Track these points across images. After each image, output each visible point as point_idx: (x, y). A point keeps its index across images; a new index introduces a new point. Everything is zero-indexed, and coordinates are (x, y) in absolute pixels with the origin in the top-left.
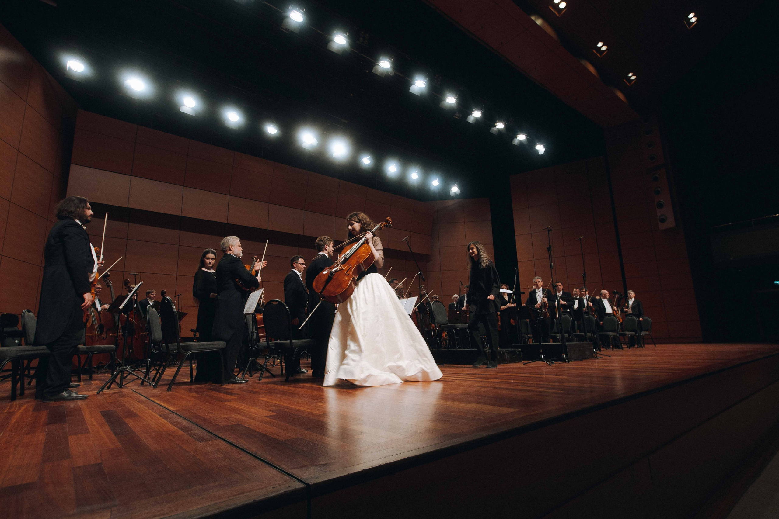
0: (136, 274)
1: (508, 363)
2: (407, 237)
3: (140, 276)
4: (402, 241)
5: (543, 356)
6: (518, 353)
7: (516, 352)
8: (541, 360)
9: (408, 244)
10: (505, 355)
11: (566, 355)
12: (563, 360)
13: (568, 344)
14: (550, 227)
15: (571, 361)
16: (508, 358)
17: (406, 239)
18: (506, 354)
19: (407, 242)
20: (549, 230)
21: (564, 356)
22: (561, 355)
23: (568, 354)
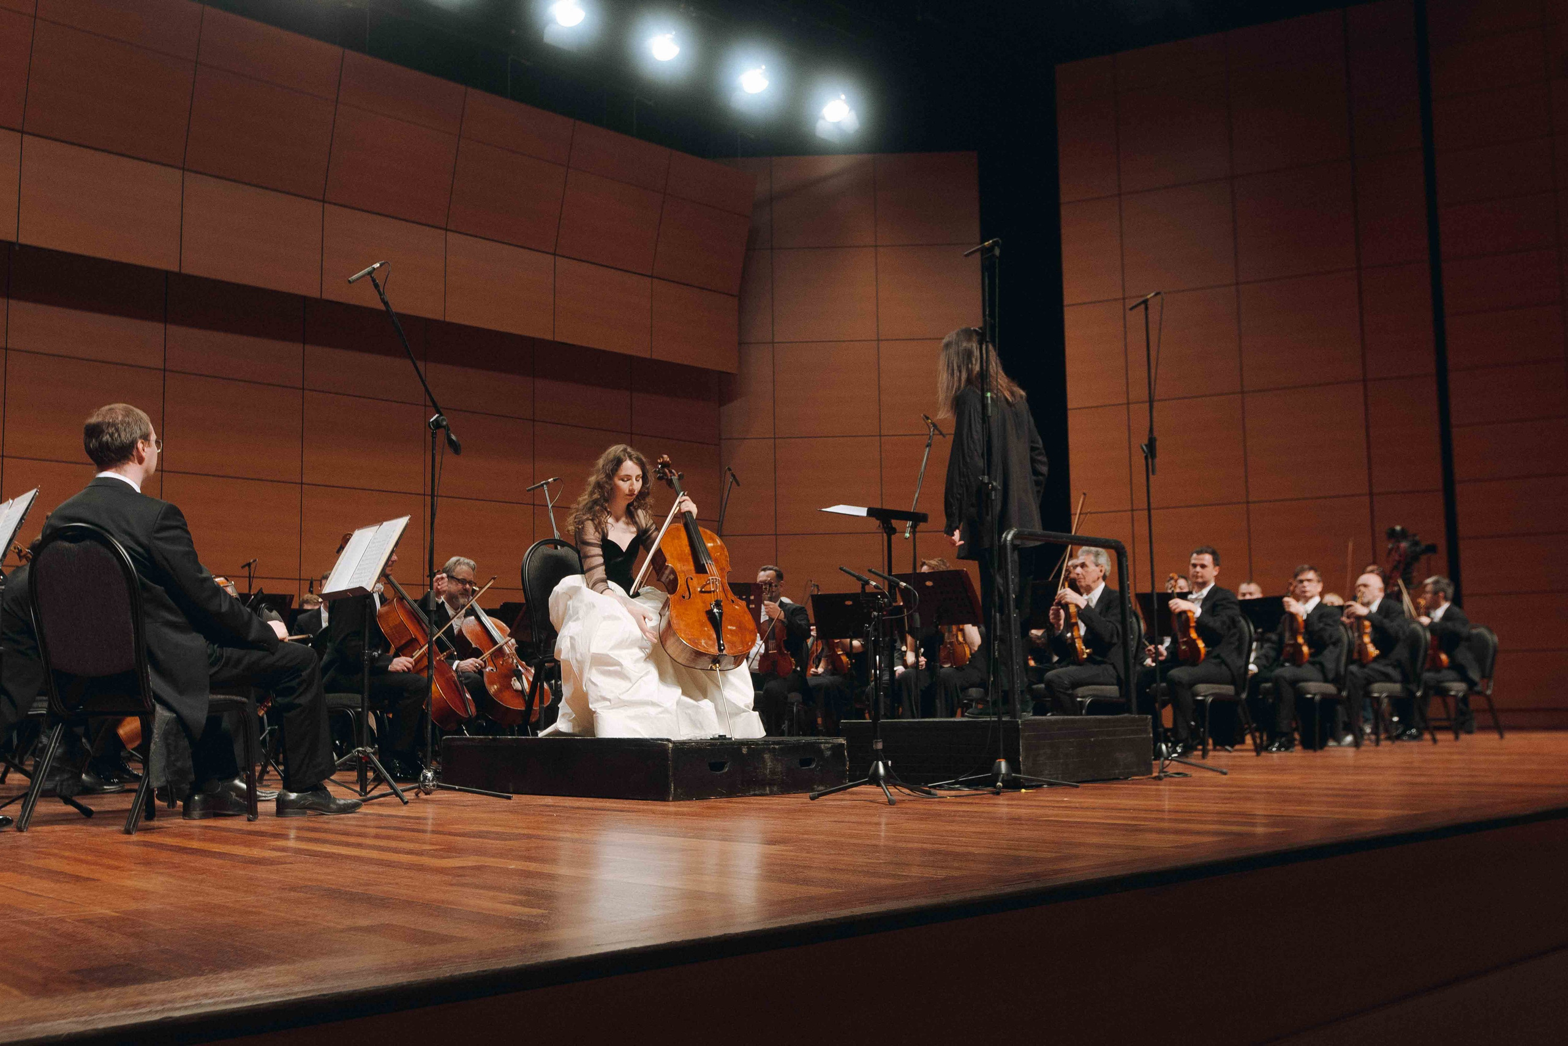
1: (772, 794)
2: (375, 266)
4: (349, 281)
5: (885, 766)
6: (828, 753)
7: (820, 748)
8: (875, 780)
9: (380, 294)
10: (764, 761)
11: (1014, 765)
12: (990, 782)
13: (1028, 724)
15: (1026, 788)
16: (773, 772)
17: (370, 273)
18: (766, 756)
19: (376, 286)
21: (1003, 766)
22: (990, 765)
23: (1026, 758)
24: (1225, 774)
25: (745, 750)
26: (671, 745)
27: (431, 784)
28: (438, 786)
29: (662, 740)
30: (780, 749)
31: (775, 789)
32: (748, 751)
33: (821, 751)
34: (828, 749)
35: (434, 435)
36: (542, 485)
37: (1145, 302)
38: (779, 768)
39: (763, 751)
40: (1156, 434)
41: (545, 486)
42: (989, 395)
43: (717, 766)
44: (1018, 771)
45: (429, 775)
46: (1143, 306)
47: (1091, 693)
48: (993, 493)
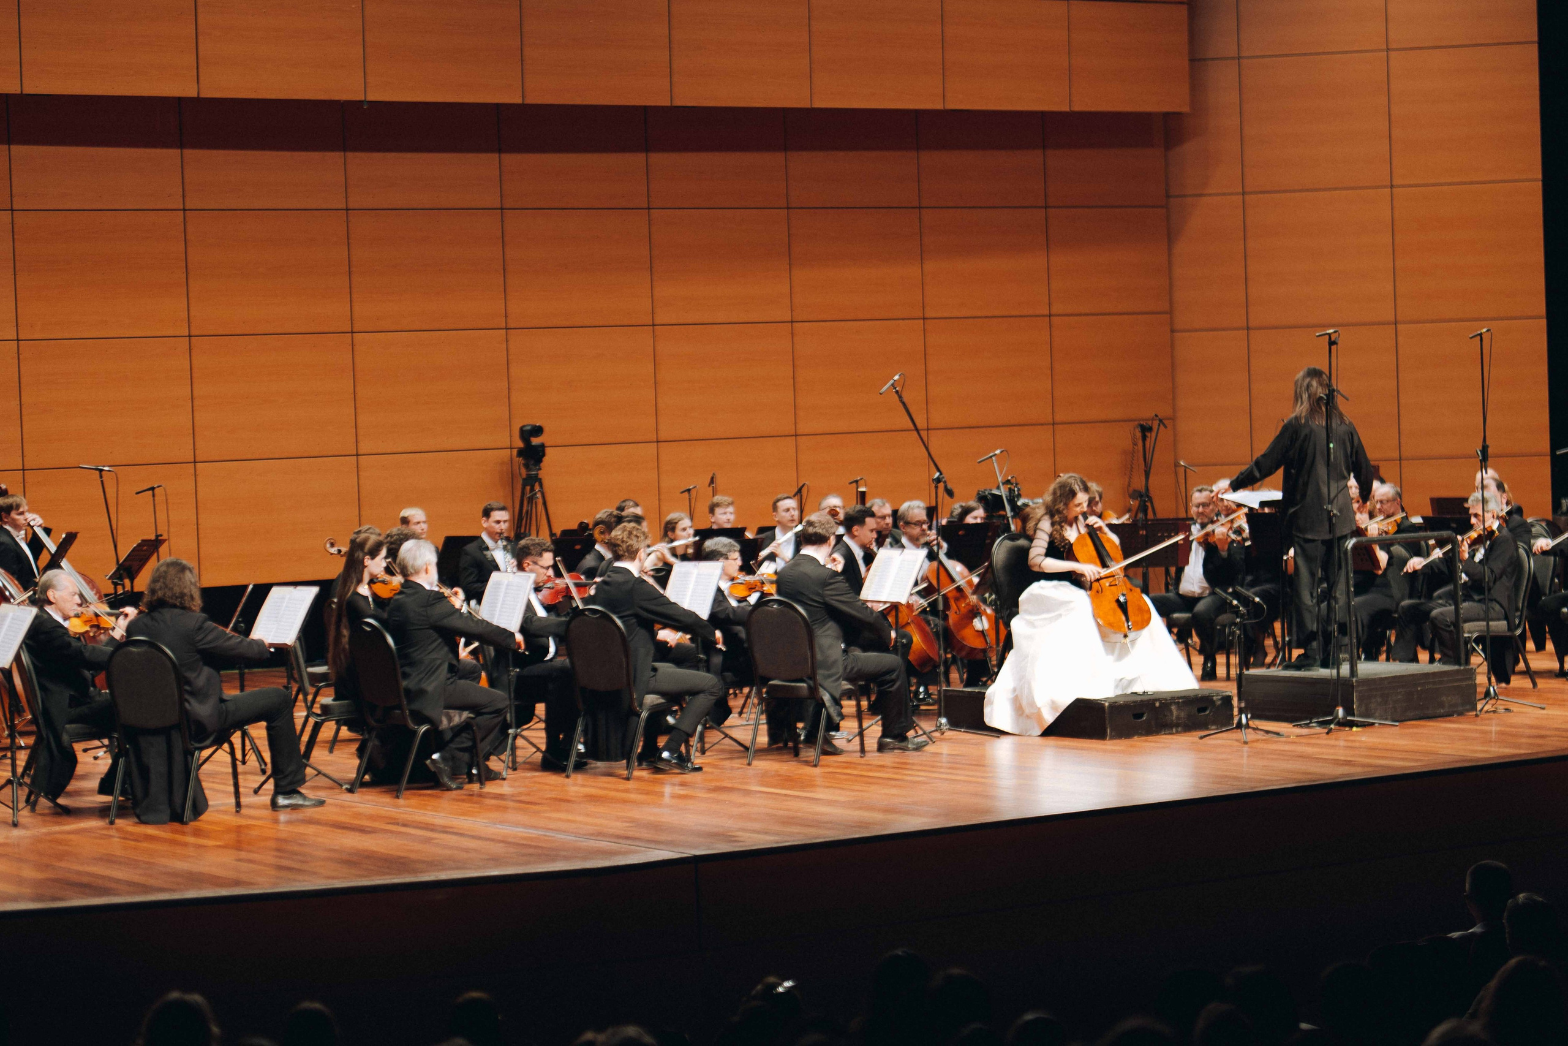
0: (102, 470)
1: (1177, 732)
2: (896, 378)
3: (116, 474)
4: (881, 394)
5: (1247, 717)
6: (1219, 703)
9: (900, 397)
10: (1171, 711)
11: (1349, 711)
12: (1333, 723)
14: (1335, 332)
15: (1358, 727)
16: (1178, 718)
17: (892, 385)
18: (1173, 707)
19: (897, 392)
20: (1332, 343)
21: (1340, 712)
22: (1331, 711)
23: (1359, 706)
24: (1543, 709)
25: (1157, 704)
26: (1107, 704)
27: (945, 728)
28: (950, 729)
29: (1101, 700)
30: (1183, 702)
31: (1180, 729)
32: (1160, 705)
33: (1212, 702)
34: (1219, 700)
35: (936, 487)
36: (991, 457)
37: (1481, 335)
38: (1182, 715)
39: (1171, 704)
40: (1487, 443)
41: (994, 458)
42: (1331, 445)
43: (1139, 716)
44: (1353, 715)
45: (944, 721)
46: (1479, 337)
47: (1477, 628)
48: (1334, 518)
